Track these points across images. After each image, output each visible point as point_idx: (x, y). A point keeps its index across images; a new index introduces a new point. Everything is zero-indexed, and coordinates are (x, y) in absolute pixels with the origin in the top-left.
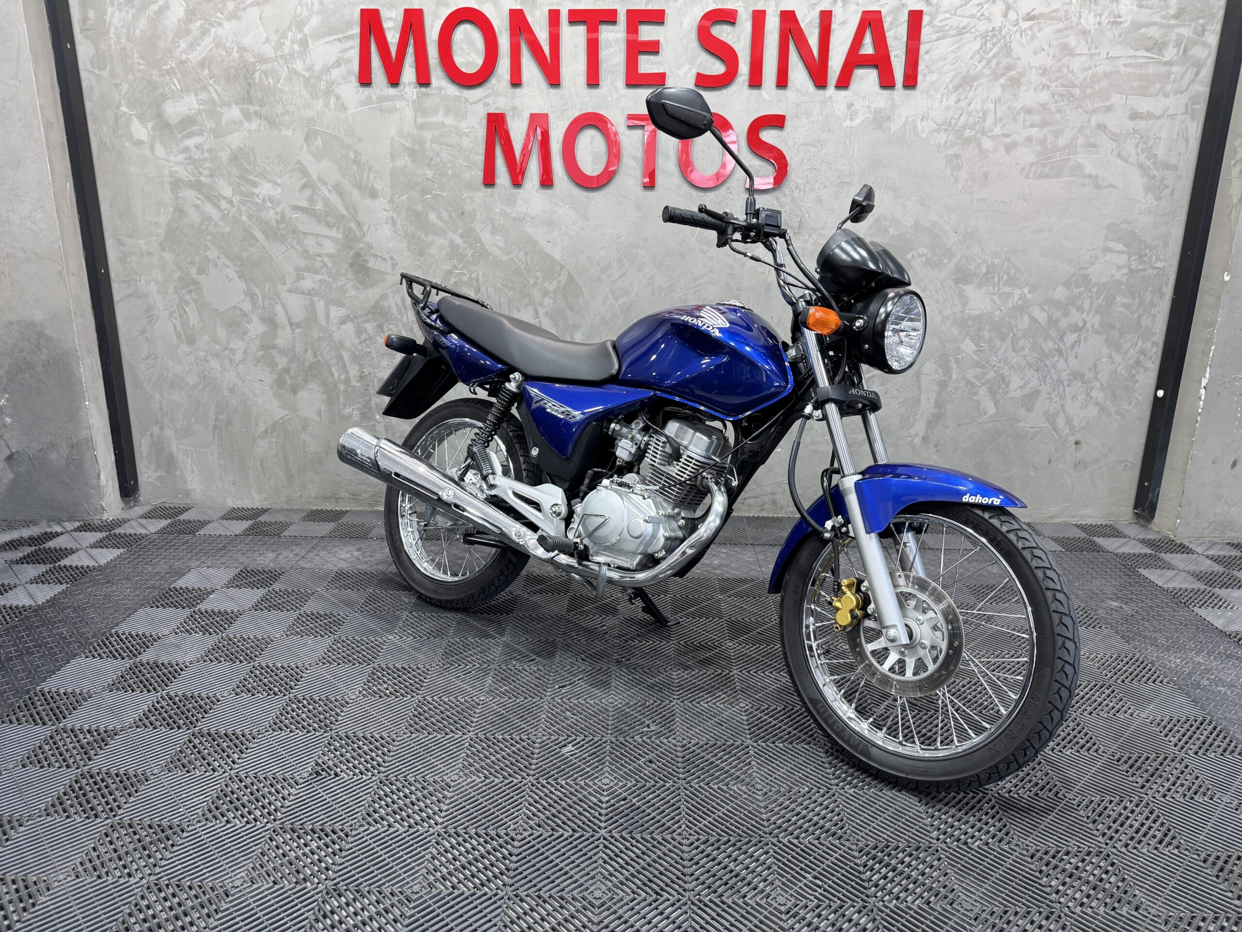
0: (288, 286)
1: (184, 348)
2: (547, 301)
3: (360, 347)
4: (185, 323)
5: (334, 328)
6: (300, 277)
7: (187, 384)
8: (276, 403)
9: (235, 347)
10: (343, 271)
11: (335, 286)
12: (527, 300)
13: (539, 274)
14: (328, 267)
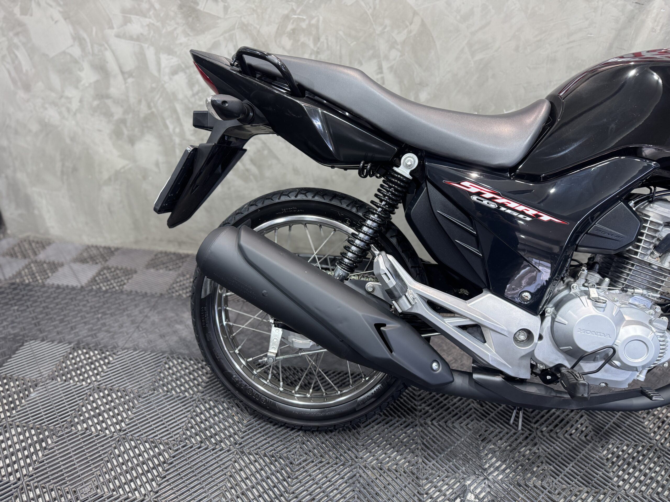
0: (115, 30)
1: (21, 94)
2: (394, 54)
3: (192, 100)
4: (18, 68)
5: (166, 78)
6: (127, 21)
7: (30, 131)
8: (116, 152)
9: (70, 95)
10: (172, 14)
11: (164, 31)
12: (371, 52)
13: (387, 22)
14: (155, 9)
